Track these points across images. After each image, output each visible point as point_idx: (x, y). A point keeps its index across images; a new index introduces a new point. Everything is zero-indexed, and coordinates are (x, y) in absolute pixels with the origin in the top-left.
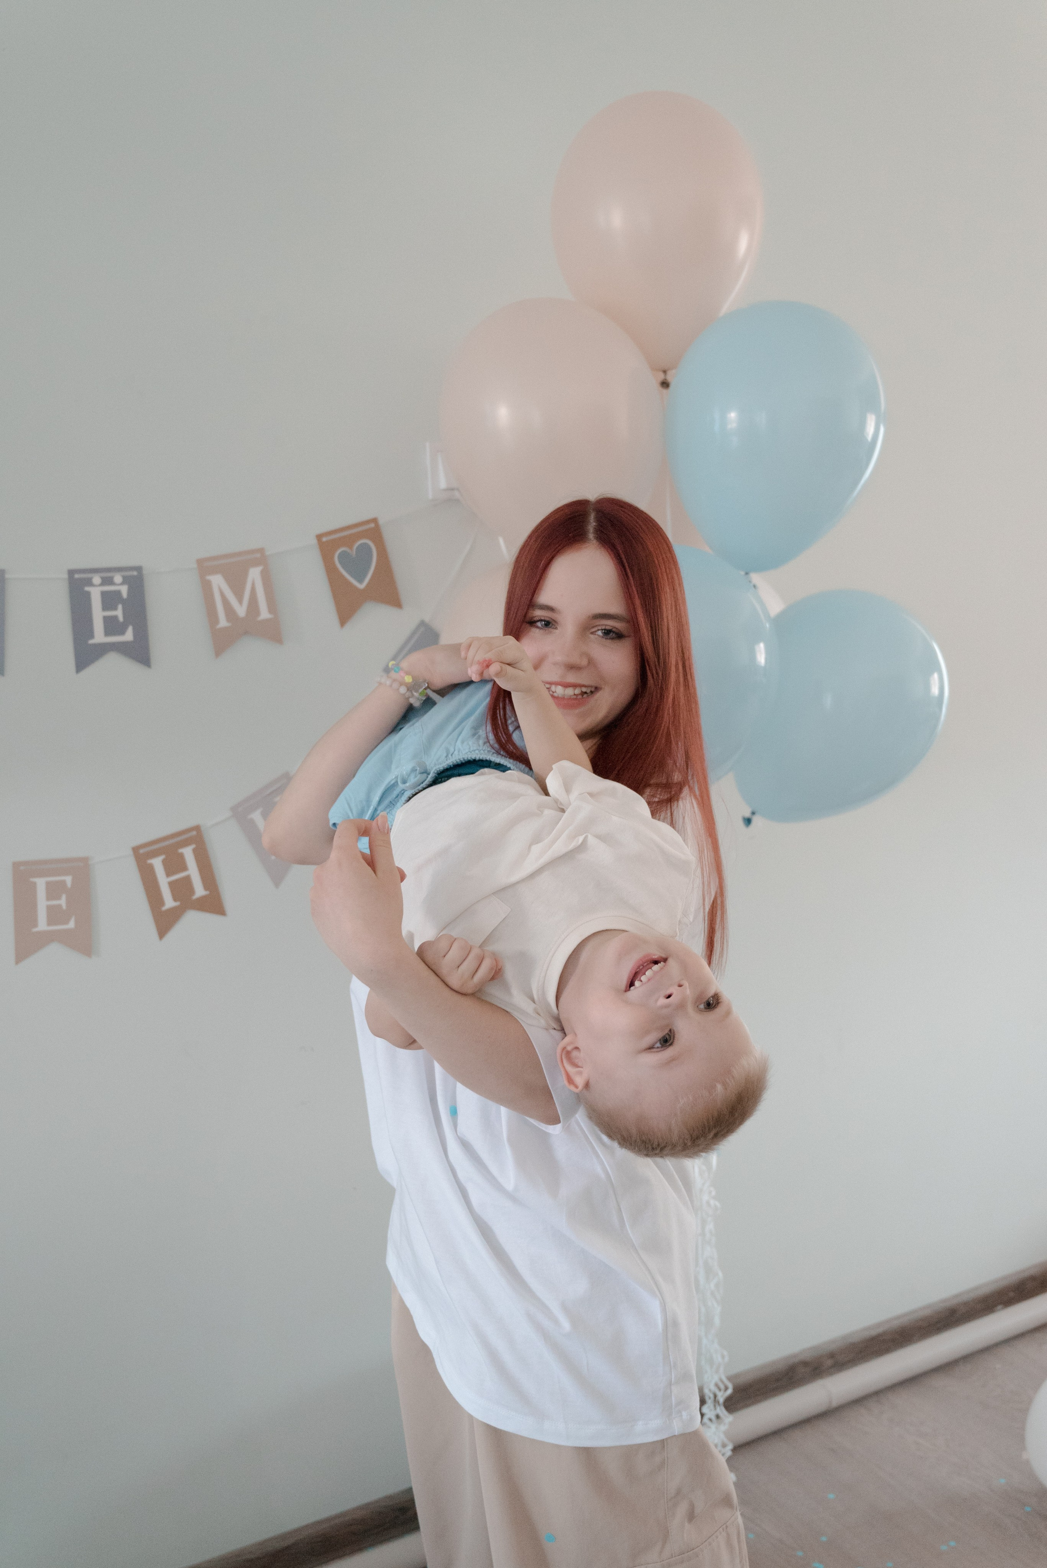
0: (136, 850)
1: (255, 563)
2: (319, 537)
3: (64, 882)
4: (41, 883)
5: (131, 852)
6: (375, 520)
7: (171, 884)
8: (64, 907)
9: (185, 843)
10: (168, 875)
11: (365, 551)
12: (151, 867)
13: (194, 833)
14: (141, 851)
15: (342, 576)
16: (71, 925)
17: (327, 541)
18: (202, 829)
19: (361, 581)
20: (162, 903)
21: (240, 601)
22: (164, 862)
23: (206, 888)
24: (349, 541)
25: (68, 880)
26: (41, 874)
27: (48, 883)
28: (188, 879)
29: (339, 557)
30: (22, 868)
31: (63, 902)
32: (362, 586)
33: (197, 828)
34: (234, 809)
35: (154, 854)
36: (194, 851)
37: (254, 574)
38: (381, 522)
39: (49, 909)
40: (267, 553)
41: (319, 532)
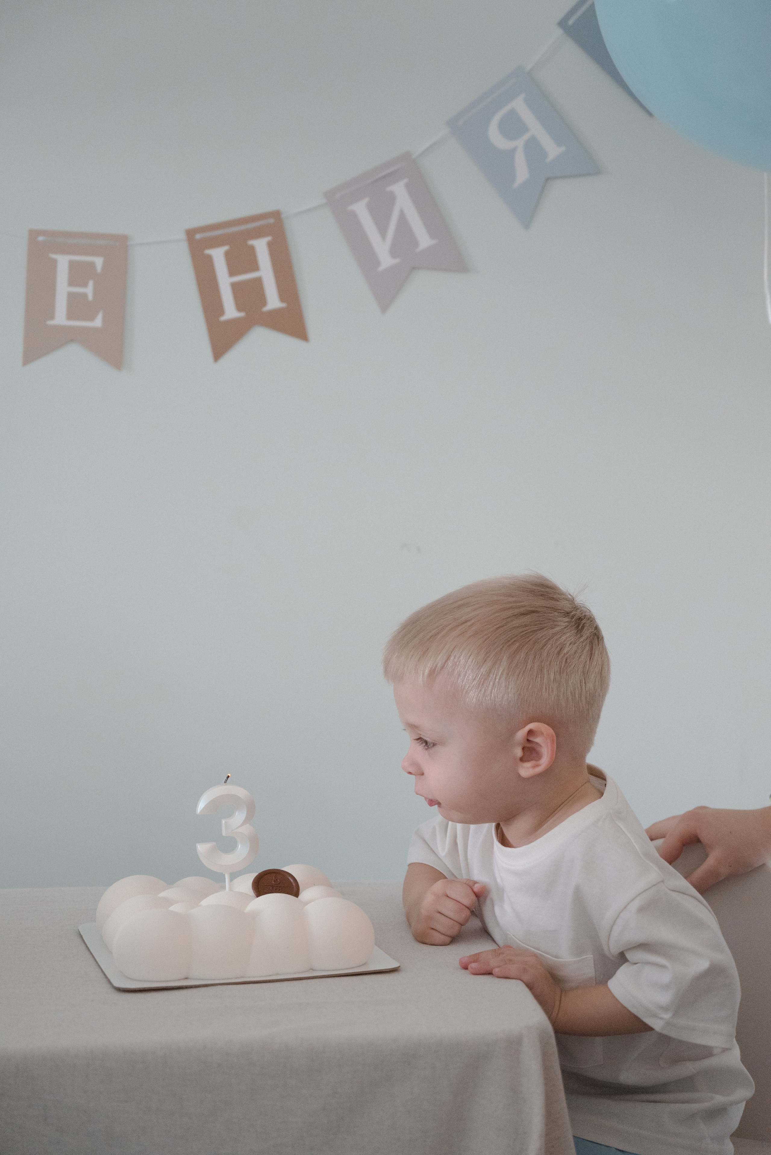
0: (190, 234)
3: (92, 265)
4: (63, 262)
5: (183, 236)
7: (235, 286)
8: (90, 297)
9: (258, 233)
10: (232, 273)
12: (209, 259)
13: (271, 221)
14: (198, 236)
16: (98, 322)
18: (283, 216)
20: (221, 311)
22: (227, 254)
23: (282, 299)
25: (99, 262)
26: (64, 250)
27: (72, 265)
28: (258, 282)
30: (41, 238)
31: (89, 290)
33: (276, 215)
34: (329, 195)
35: (215, 243)
36: (270, 245)
39: (71, 296)
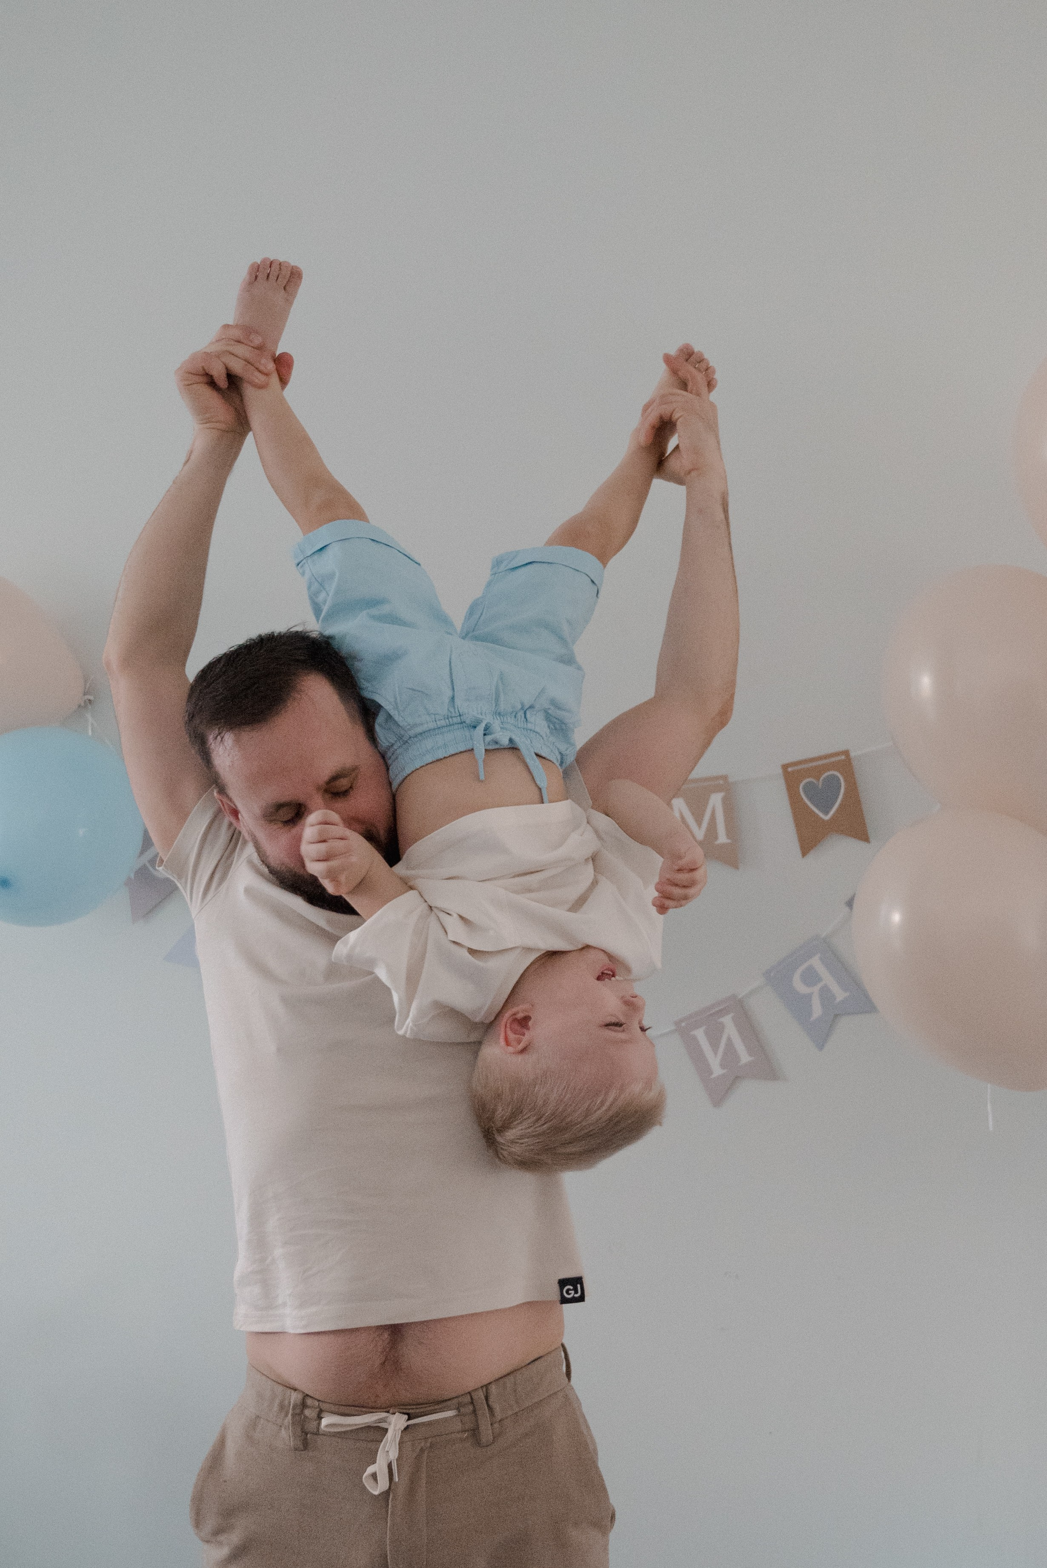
1: (717, 789)
2: (785, 767)
6: (846, 753)
11: (832, 783)
15: (808, 807)
17: (793, 772)
19: (827, 813)
21: (699, 824)
24: (817, 772)
29: (804, 789)
32: (827, 818)
37: (716, 800)
38: (852, 754)
40: (730, 780)
41: (786, 762)
